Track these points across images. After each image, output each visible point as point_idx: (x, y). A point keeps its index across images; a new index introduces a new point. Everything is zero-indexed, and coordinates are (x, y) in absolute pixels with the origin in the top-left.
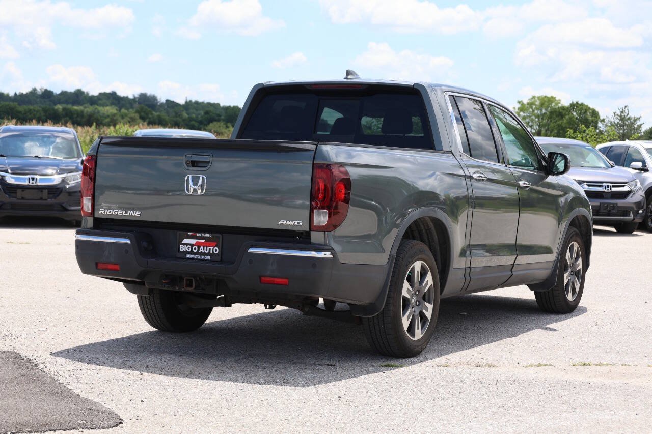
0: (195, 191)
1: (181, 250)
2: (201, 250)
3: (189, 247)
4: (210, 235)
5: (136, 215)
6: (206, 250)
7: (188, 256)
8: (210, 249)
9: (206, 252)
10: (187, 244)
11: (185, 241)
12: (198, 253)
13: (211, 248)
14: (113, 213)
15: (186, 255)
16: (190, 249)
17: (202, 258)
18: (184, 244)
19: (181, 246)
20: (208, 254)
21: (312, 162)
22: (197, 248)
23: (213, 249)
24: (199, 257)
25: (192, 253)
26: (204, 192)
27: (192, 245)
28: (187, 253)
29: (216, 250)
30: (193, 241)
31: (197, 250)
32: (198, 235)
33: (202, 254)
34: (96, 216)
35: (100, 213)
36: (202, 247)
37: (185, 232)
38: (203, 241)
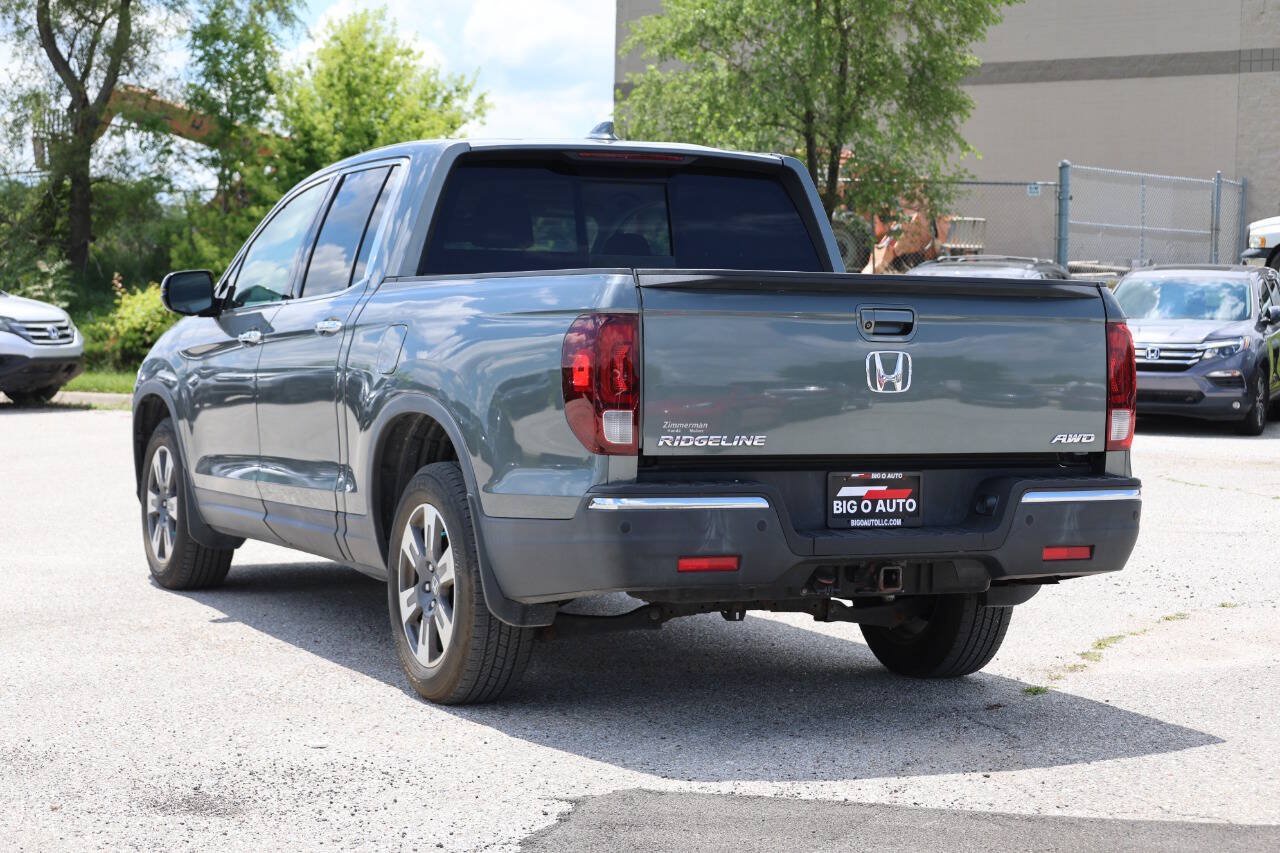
0: (890, 385)
1: (835, 512)
2: (880, 507)
3: (852, 505)
4: (899, 475)
5: (755, 443)
6: (891, 507)
7: (854, 523)
8: (898, 504)
9: (889, 509)
10: (848, 499)
11: (845, 491)
12: (873, 515)
13: (901, 501)
14: (697, 443)
15: (849, 522)
16: (855, 508)
17: (885, 523)
18: (842, 499)
19: (835, 502)
20: (895, 515)
21: (1104, 320)
22: (869, 503)
23: (904, 504)
24: (877, 522)
25: (859, 515)
26: (908, 387)
27: (859, 499)
28: (848, 516)
29: (911, 505)
30: (861, 491)
31: (870, 508)
32: (875, 476)
33: (882, 515)
34: (649, 450)
35: (661, 443)
36: (881, 502)
37: (845, 474)
38: (884, 488)
